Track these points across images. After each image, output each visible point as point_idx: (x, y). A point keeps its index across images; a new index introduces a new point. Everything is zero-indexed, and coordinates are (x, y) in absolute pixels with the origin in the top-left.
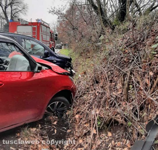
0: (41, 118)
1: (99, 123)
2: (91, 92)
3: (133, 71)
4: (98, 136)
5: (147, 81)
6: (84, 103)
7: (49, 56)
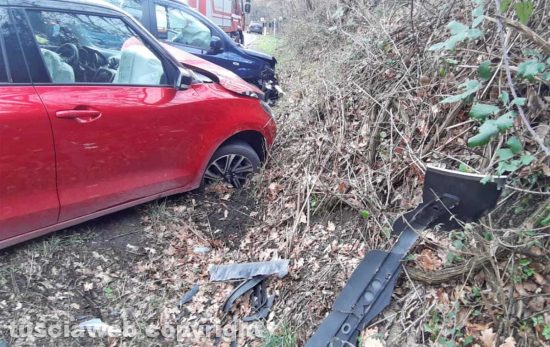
0: (196, 186)
1: (314, 204)
2: (307, 138)
3: (396, 100)
4: (307, 229)
5: (422, 125)
6: (291, 160)
7: (221, 52)
